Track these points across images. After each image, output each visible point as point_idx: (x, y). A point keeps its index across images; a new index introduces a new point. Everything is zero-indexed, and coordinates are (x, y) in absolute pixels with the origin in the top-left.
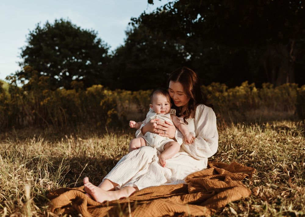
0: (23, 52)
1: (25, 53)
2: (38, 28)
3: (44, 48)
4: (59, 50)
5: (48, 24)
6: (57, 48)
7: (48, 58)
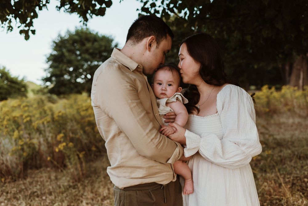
0: (48, 59)
1: (49, 59)
2: (59, 35)
3: (66, 54)
4: (80, 55)
5: (68, 31)
6: (78, 53)
7: (70, 63)
